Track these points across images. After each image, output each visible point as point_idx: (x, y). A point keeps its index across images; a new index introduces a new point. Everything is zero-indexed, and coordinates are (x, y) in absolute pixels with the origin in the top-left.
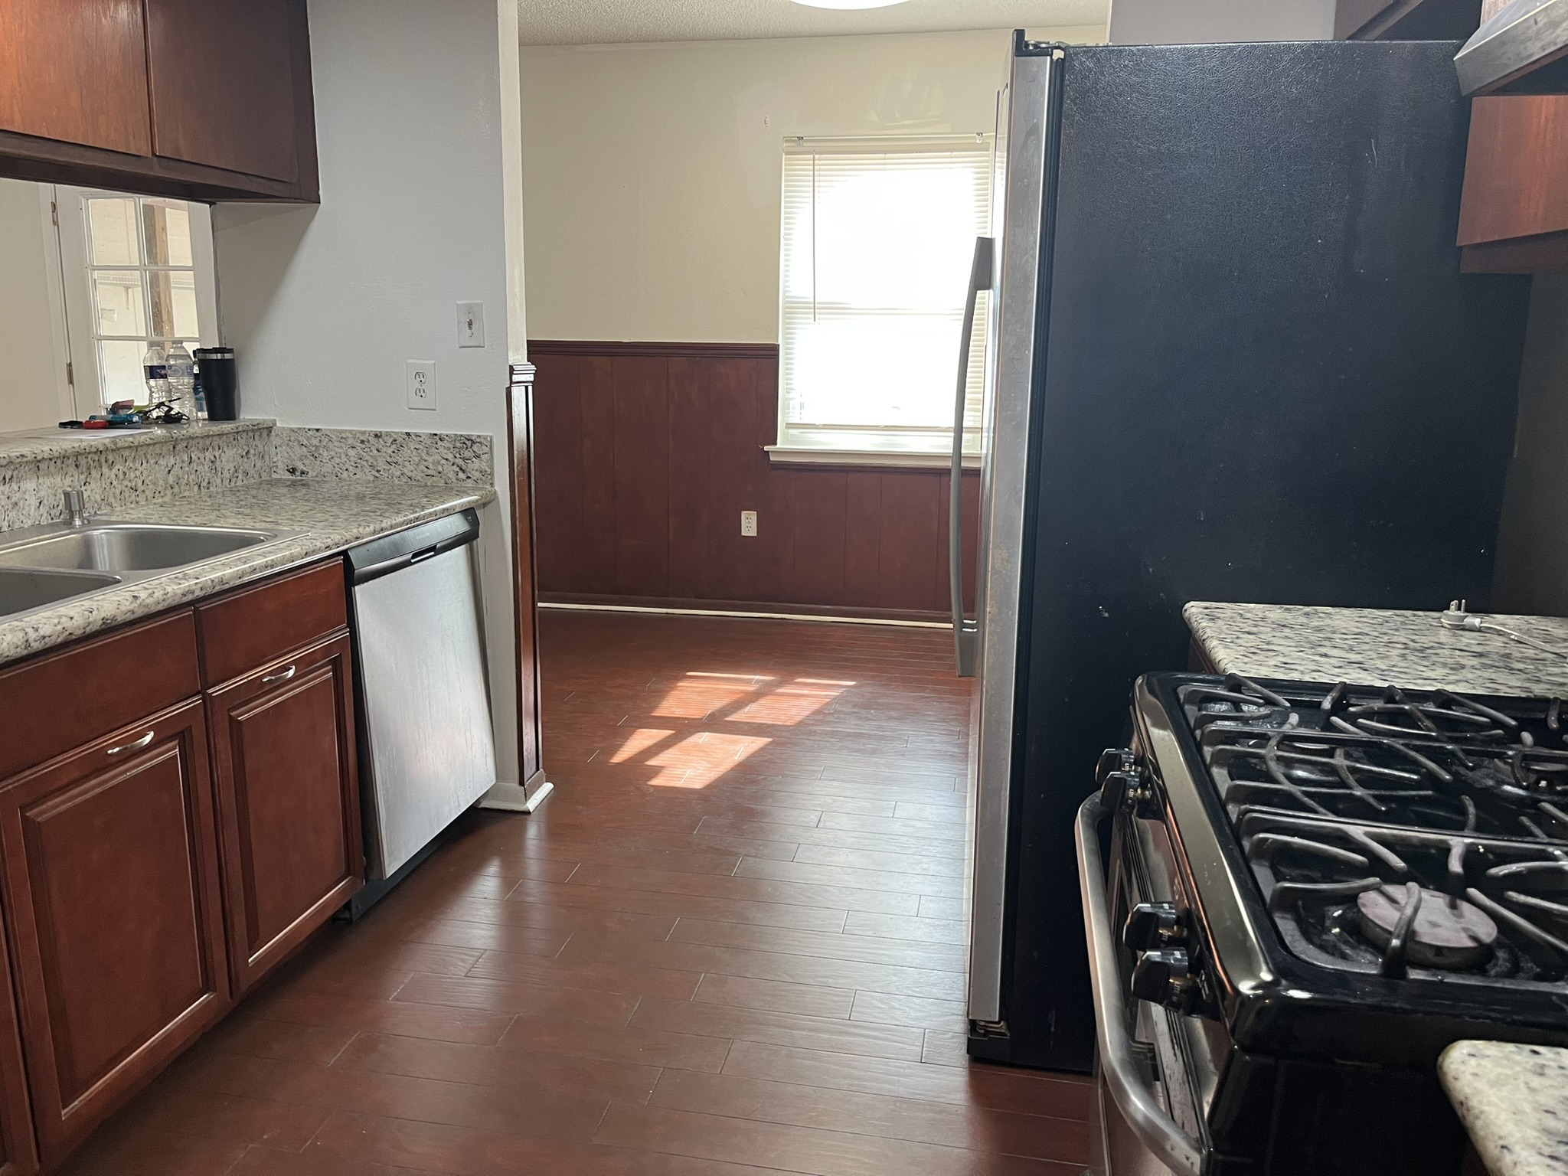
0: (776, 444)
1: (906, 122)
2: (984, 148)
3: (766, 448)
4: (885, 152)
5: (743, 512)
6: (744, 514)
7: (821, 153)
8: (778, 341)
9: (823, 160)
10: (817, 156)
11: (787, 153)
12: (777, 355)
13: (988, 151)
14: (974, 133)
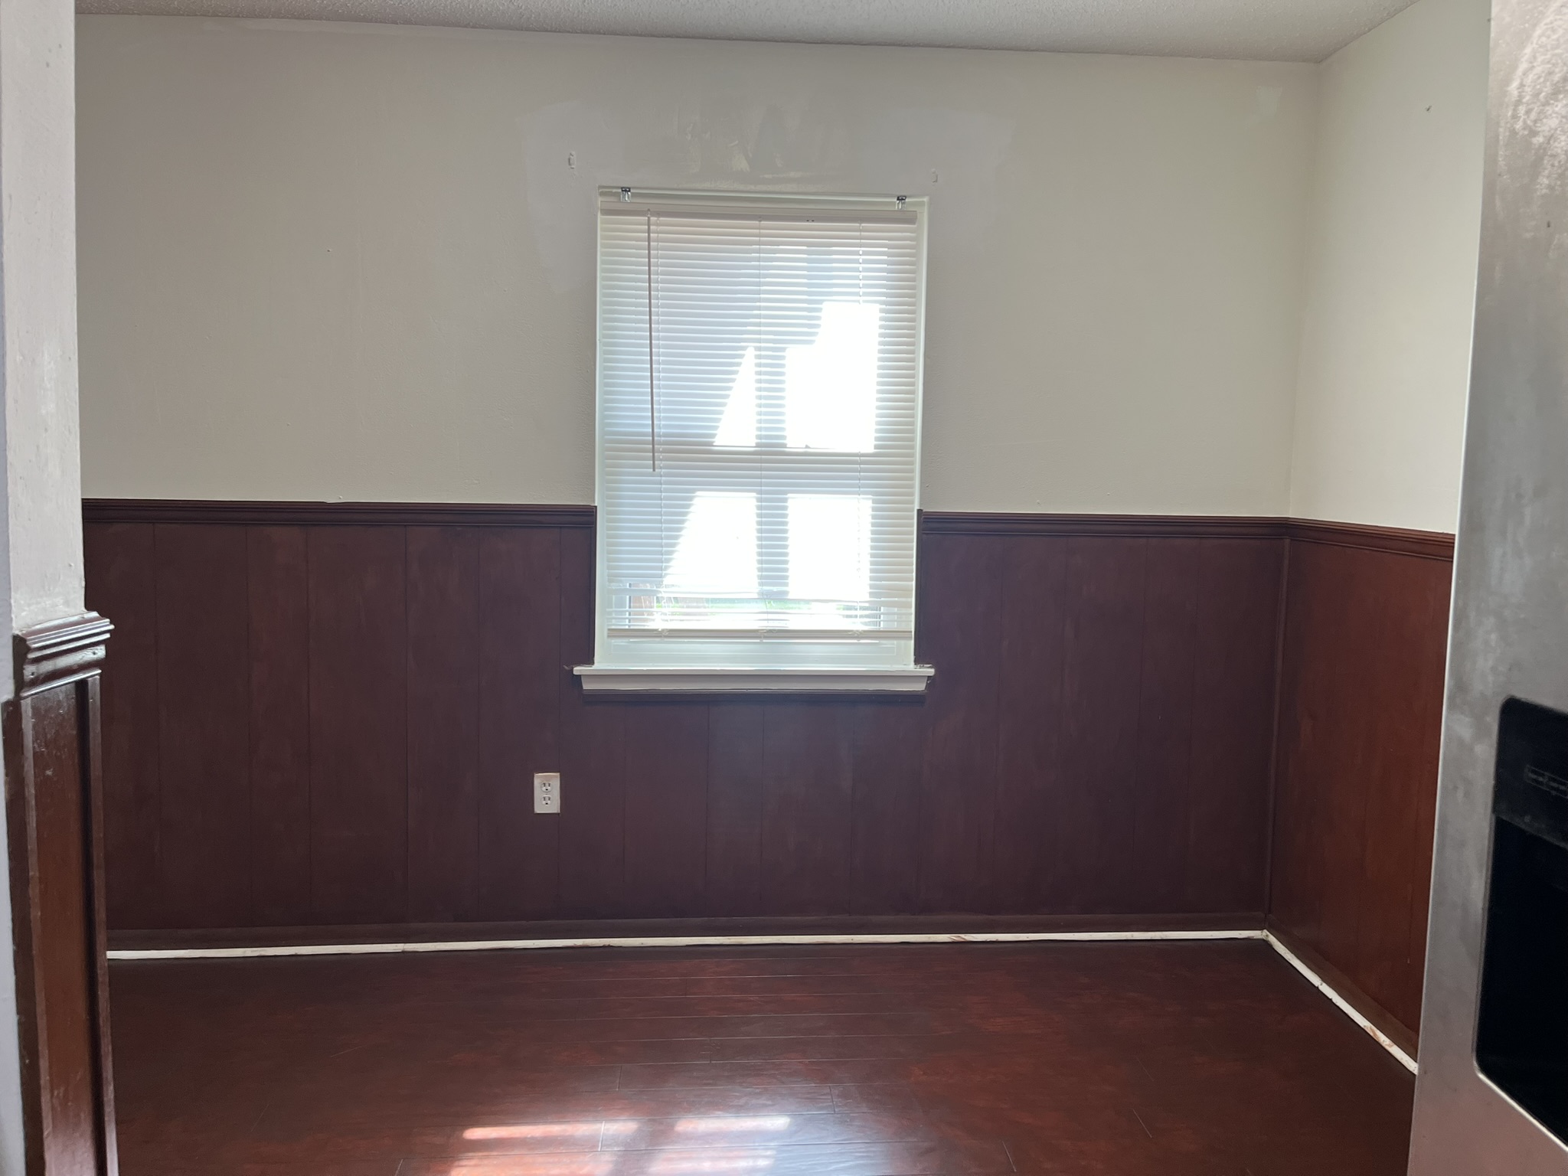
0: (593, 663)
1: (792, 174)
2: (910, 219)
3: (578, 670)
4: (760, 218)
5: (536, 775)
6: (539, 779)
7: (659, 214)
8: (594, 502)
9: (663, 226)
10: (653, 219)
11: (607, 212)
12: (594, 523)
13: (914, 223)
14: (891, 196)
